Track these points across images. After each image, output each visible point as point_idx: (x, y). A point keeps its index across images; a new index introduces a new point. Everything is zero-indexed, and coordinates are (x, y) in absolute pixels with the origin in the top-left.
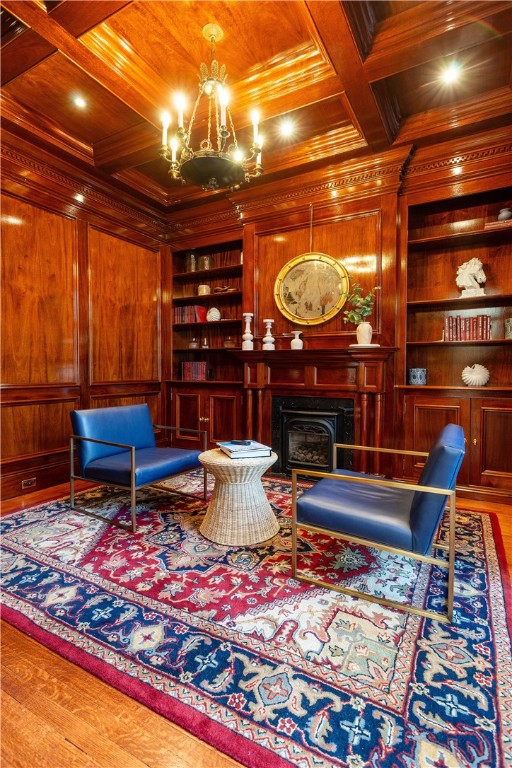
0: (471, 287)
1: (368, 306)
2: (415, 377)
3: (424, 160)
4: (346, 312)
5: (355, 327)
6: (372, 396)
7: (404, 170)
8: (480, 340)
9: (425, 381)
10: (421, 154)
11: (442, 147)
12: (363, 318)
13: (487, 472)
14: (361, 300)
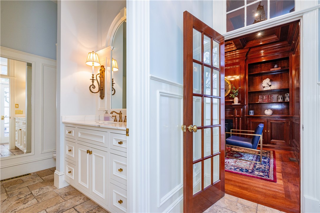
0: (267, 87)
1: (237, 93)
2: (250, 113)
3: (252, 52)
4: (230, 95)
5: (233, 99)
6: (238, 118)
7: (247, 54)
8: (270, 102)
9: (253, 114)
10: (251, 50)
11: (258, 48)
12: (235, 96)
13: (272, 140)
14: (235, 91)
